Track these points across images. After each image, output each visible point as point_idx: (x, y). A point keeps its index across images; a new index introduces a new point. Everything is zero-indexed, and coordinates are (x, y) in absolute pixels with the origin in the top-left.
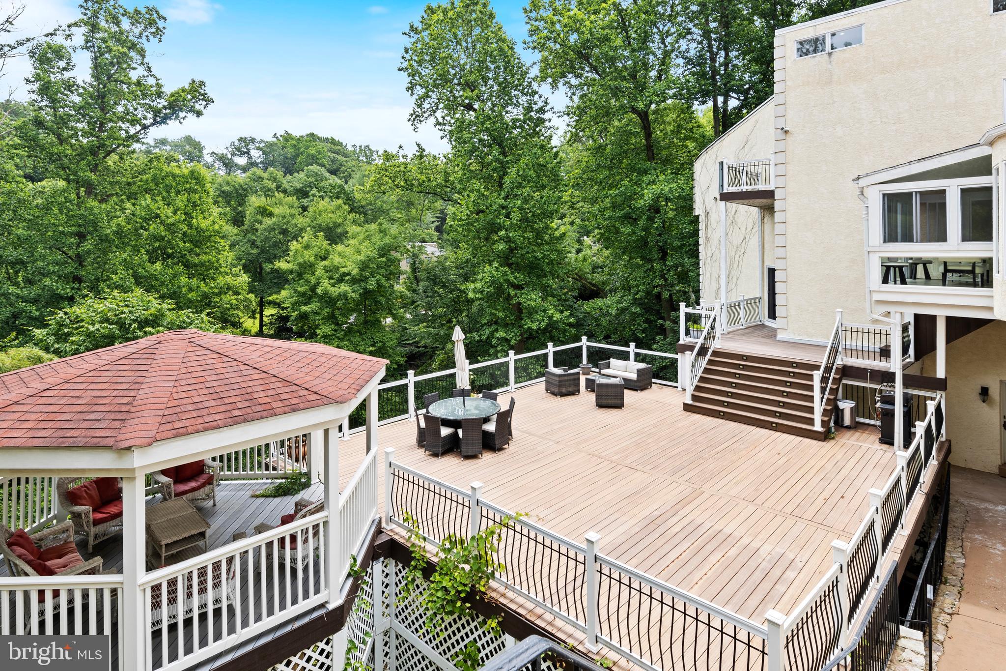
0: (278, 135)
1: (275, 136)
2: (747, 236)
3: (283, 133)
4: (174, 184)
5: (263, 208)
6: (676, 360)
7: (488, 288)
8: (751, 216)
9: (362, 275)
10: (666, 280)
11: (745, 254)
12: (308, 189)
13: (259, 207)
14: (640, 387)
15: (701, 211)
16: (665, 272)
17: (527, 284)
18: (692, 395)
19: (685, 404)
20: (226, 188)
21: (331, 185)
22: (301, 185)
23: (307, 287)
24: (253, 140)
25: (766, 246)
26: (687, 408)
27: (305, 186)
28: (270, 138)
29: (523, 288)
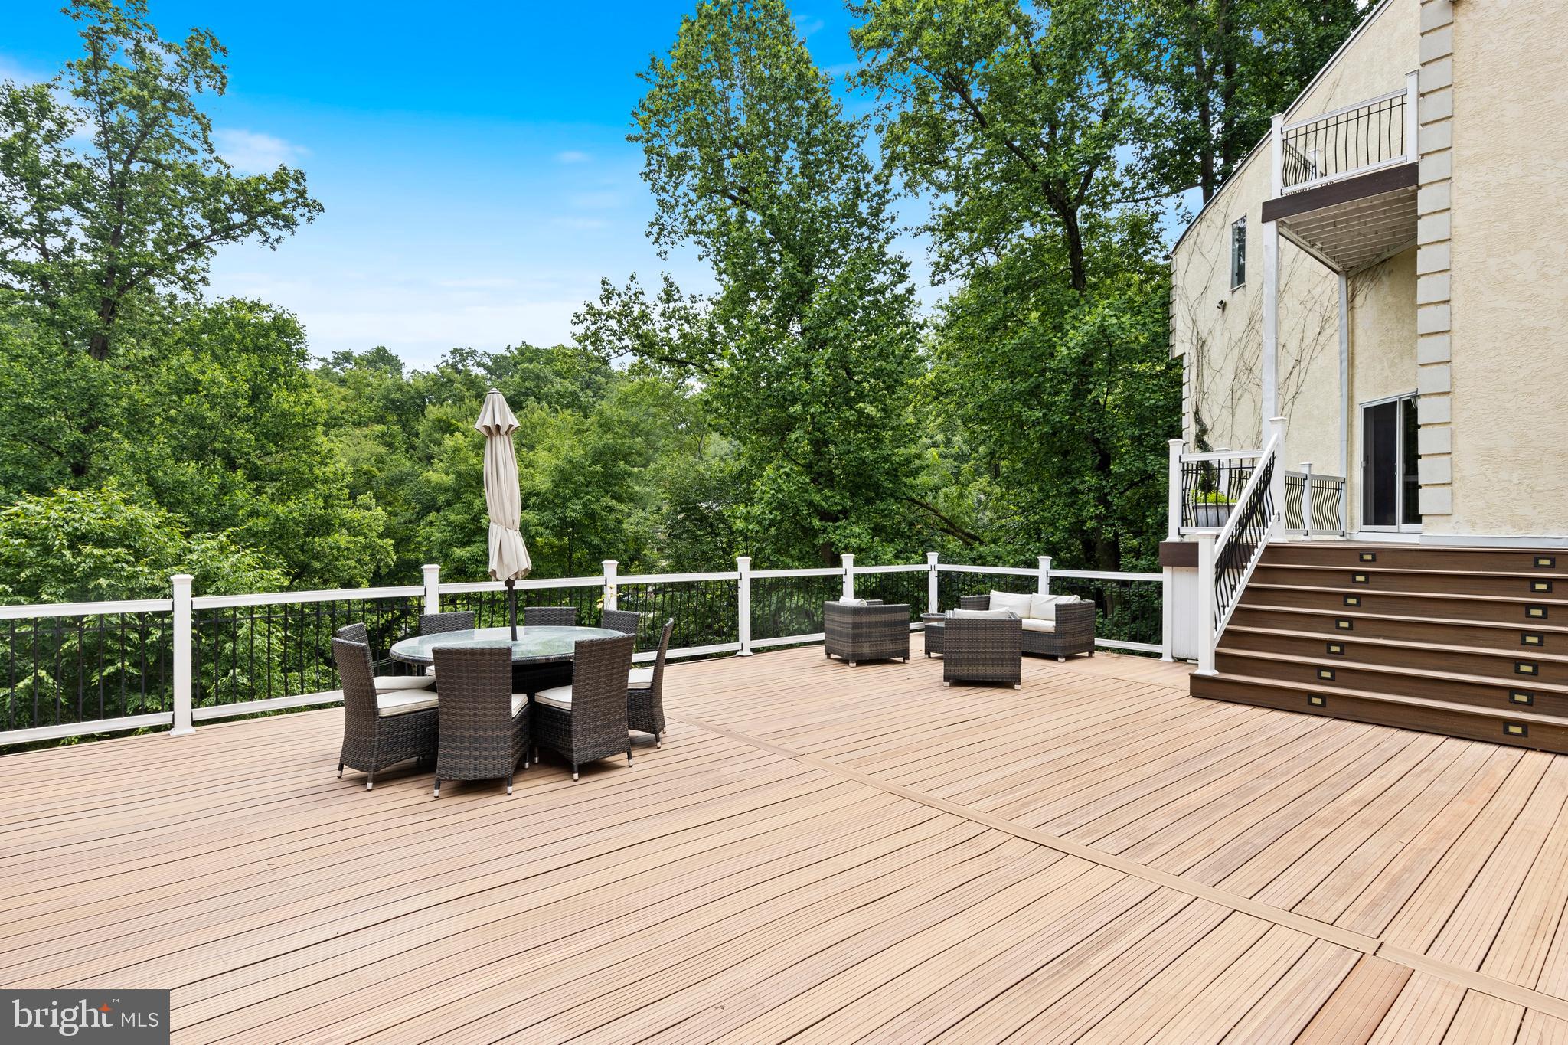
0: (512, 348)
1: (508, 348)
2: (1306, 356)
3: (519, 345)
4: (238, 337)
5: (444, 421)
6: (1159, 586)
7: (771, 513)
8: (1317, 307)
9: (557, 495)
10: (1108, 505)
11: (1299, 399)
12: (522, 398)
13: (439, 420)
14: (1064, 648)
15: (1187, 345)
16: (1107, 490)
17: (845, 513)
18: (1217, 654)
19: (1195, 679)
20: (398, 395)
21: (558, 392)
22: (512, 392)
23: (466, 516)
24: (472, 353)
25: (1359, 360)
26: (1202, 688)
27: (519, 394)
28: (500, 351)
29: (837, 519)
